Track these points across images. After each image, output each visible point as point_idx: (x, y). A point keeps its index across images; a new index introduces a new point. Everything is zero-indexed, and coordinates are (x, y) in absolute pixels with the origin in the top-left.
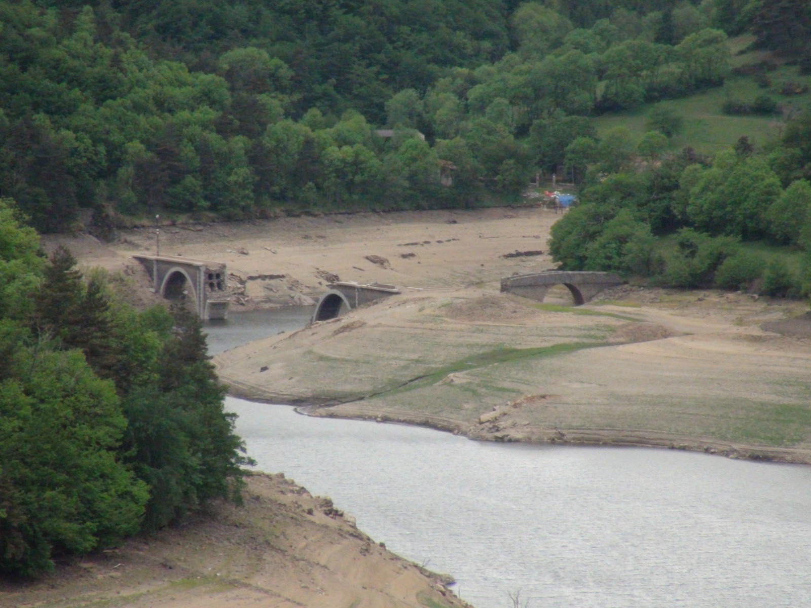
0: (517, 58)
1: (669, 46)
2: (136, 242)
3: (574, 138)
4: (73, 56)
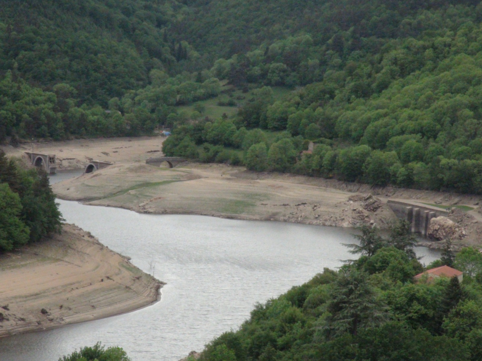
0: (151, 87)
1: (200, 83)
2: (26, 147)
3: (170, 113)
4: (5, 86)
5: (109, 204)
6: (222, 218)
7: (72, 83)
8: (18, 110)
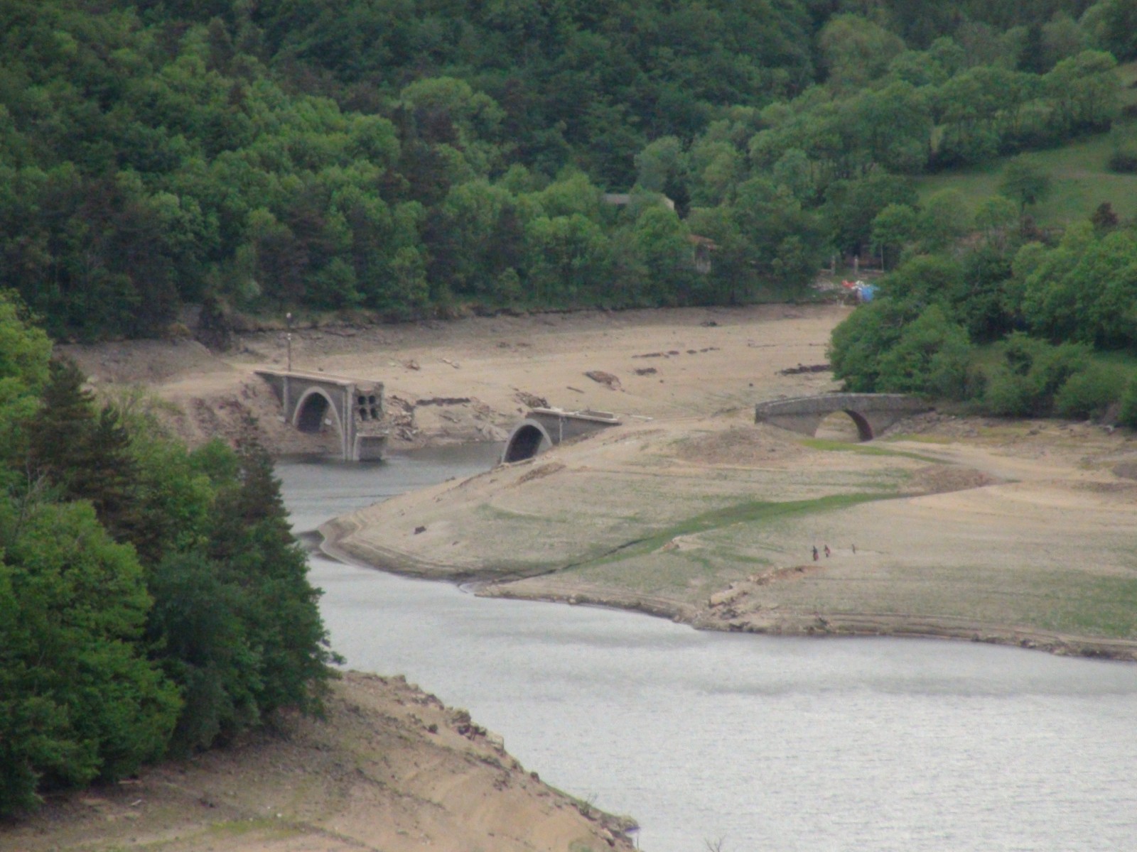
0: (824, 92)
1: (1033, 74)
2: (262, 351)
3: (885, 205)
4: (176, 89)
5: (588, 595)
6: (1065, 655)
7: (484, 76)
8: (231, 190)
